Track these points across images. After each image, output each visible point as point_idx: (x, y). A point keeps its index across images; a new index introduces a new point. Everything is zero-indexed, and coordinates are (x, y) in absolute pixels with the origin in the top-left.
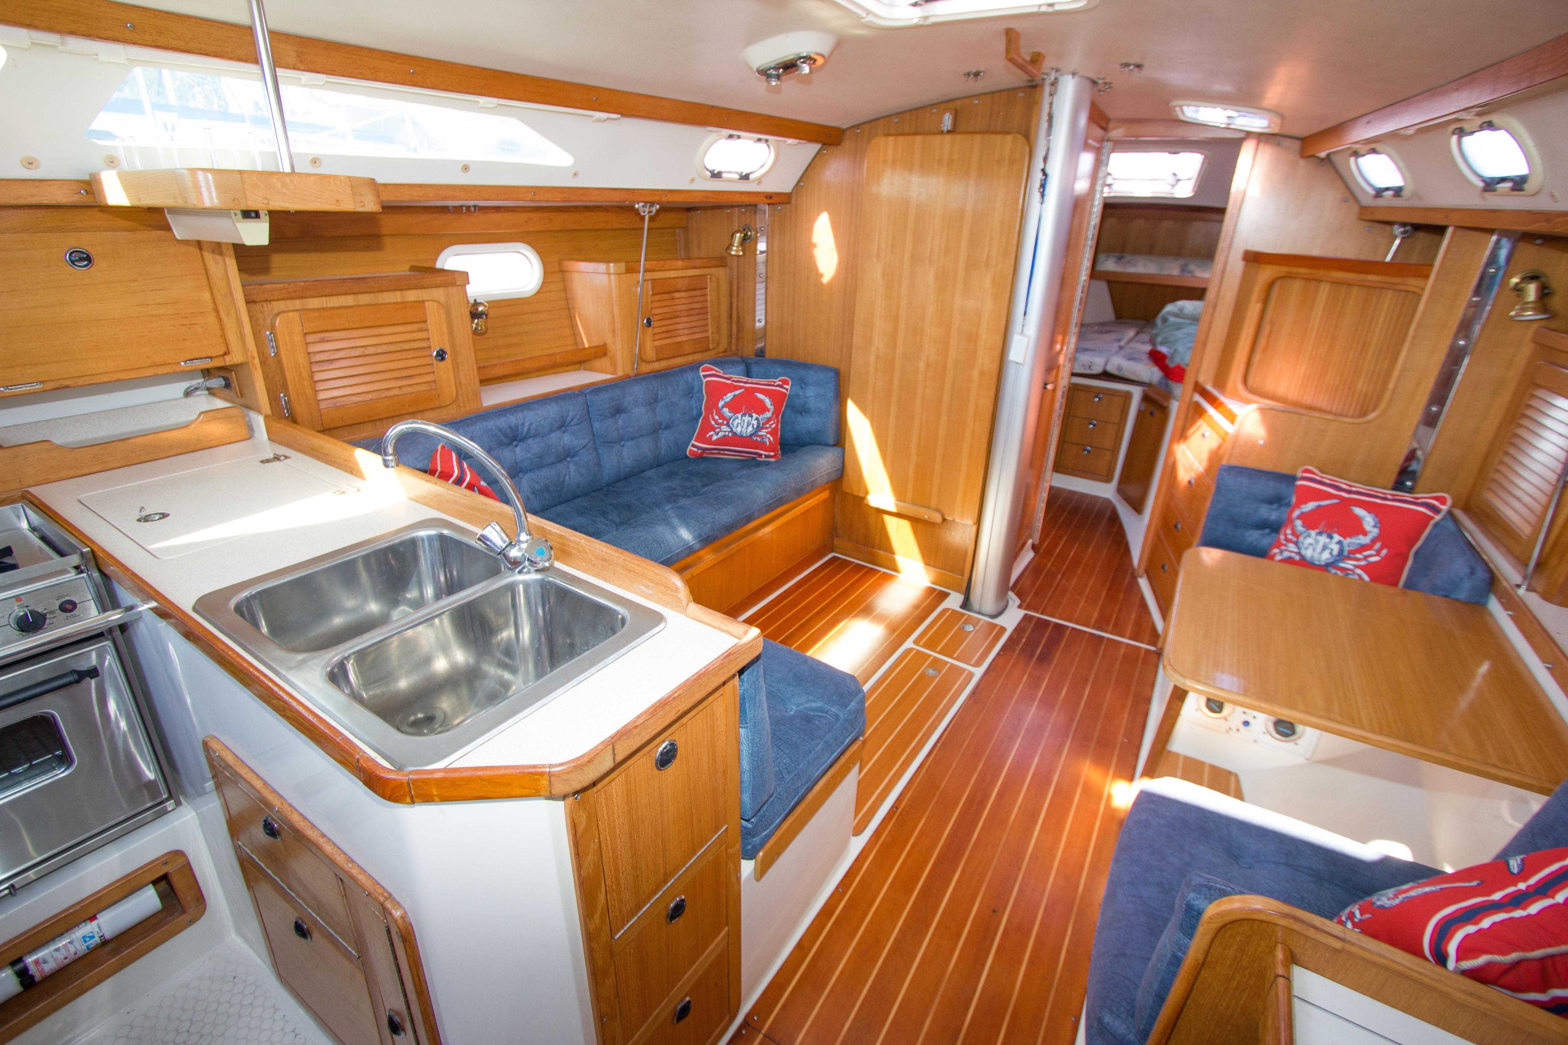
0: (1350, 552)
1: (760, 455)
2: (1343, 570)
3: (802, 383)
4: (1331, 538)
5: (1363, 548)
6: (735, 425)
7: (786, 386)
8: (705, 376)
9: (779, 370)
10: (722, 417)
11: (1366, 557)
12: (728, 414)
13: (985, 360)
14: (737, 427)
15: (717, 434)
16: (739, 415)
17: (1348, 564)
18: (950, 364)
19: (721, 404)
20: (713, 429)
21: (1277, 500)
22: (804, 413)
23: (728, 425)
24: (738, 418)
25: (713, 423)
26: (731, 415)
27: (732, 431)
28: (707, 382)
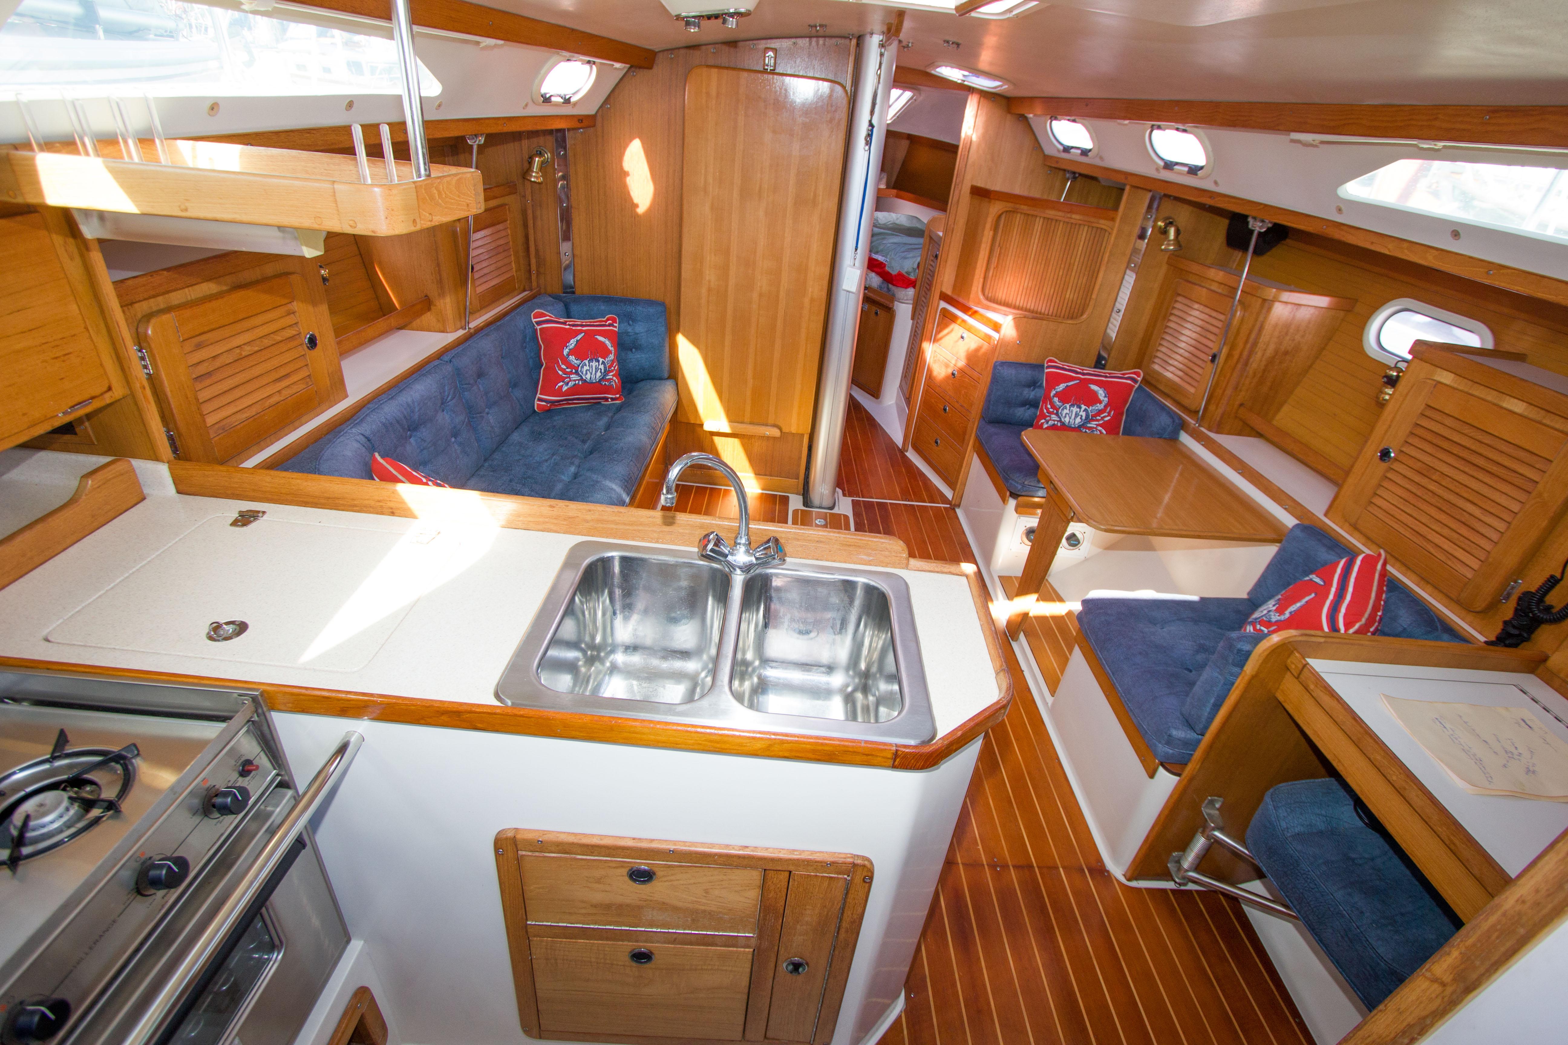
0: (1093, 416)
1: (606, 399)
2: (1090, 428)
3: (628, 318)
4: (1080, 408)
5: (1100, 412)
6: (584, 372)
7: (615, 324)
8: (539, 323)
9: (603, 308)
10: (570, 365)
11: (1102, 418)
12: (576, 362)
13: (816, 290)
14: (587, 374)
15: (567, 384)
16: (587, 362)
17: (1093, 424)
18: (782, 294)
19: (566, 352)
20: (563, 380)
21: (1033, 384)
22: (634, 350)
23: (577, 373)
24: (586, 365)
25: (560, 373)
26: (578, 362)
27: (582, 379)
28: (540, 329)
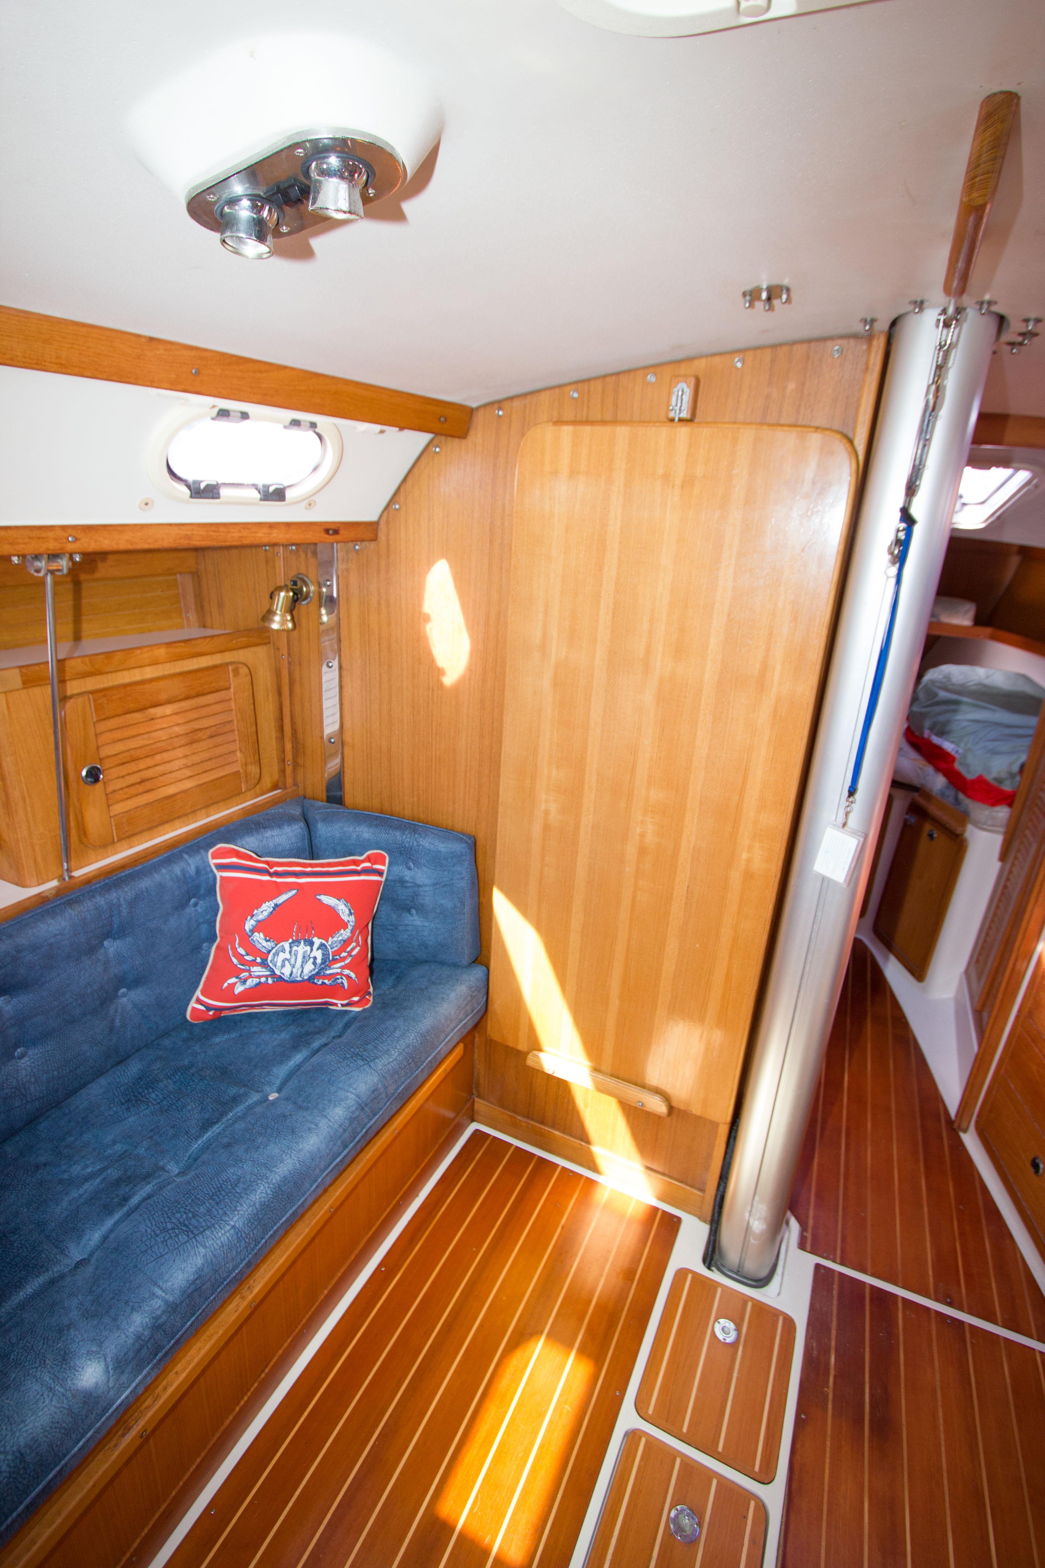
6: (279, 964)
8: (220, 868)
10: (252, 949)
12: (264, 944)
14: (283, 966)
15: (244, 982)
16: (286, 945)
19: (249, 924)
20: (236, 973)
23: (264, 964)
24: (283, 951)
25: (235, 961)
26: (269, 945)
27: (273, 975)
28: (224, 880)
